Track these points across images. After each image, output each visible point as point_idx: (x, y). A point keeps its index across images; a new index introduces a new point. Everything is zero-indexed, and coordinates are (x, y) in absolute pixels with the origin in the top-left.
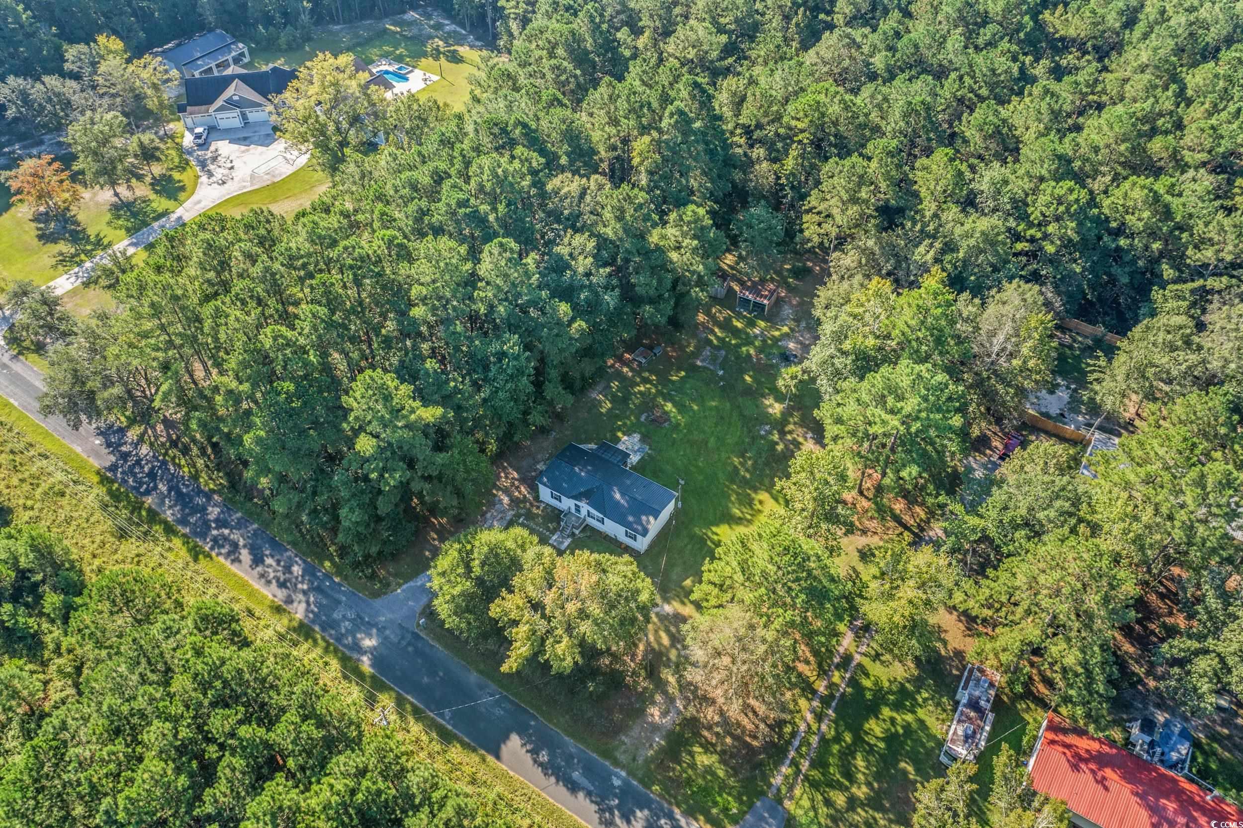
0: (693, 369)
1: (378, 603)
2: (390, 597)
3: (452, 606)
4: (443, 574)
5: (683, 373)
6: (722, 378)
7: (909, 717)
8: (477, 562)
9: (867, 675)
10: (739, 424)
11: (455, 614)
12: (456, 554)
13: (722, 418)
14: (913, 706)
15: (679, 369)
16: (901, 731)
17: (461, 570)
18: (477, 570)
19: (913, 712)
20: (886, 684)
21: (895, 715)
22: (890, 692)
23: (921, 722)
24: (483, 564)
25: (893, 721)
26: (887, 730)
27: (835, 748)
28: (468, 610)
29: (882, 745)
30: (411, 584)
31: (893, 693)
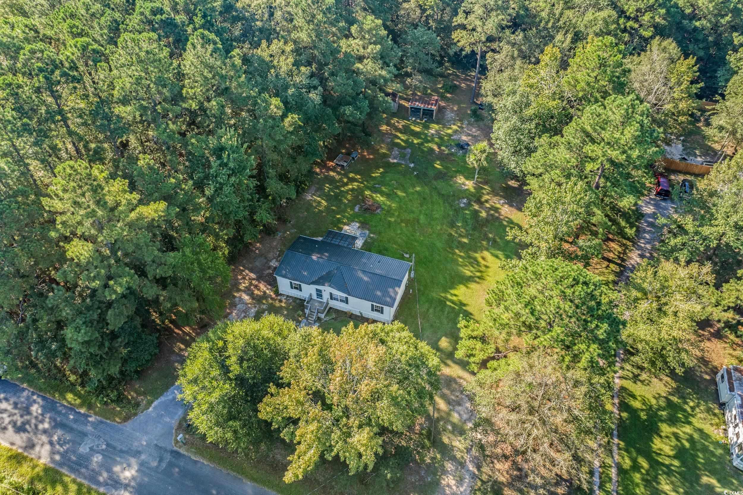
0: (388, 166)
1: (129, 426)
2: (141, 417)
3: (212, 417)
4: (195, 381)
5: (381, 170)
6: (414, 169)
7: (688, 429)
8: (234, 359)
9: (634, 397)
10: (441, 202)
11: (217, 424)
12: (206, 354)
13: (424, 199)
14: (686, 417)
15: (378, 168)
16: (687, 445)
17: (215, 372)
18: (235, 369)
19: (689, 423)
20: (654, 402)
21: (675, 430)
22: (660, 408)
23: (701, 431)
24: (241, 360)
25: (676, 436)
26: (674, 447)
27: (637, 478)
28: (231, 417)
29: (676, 463)
30: (162, 399)
31: (664, 409)
